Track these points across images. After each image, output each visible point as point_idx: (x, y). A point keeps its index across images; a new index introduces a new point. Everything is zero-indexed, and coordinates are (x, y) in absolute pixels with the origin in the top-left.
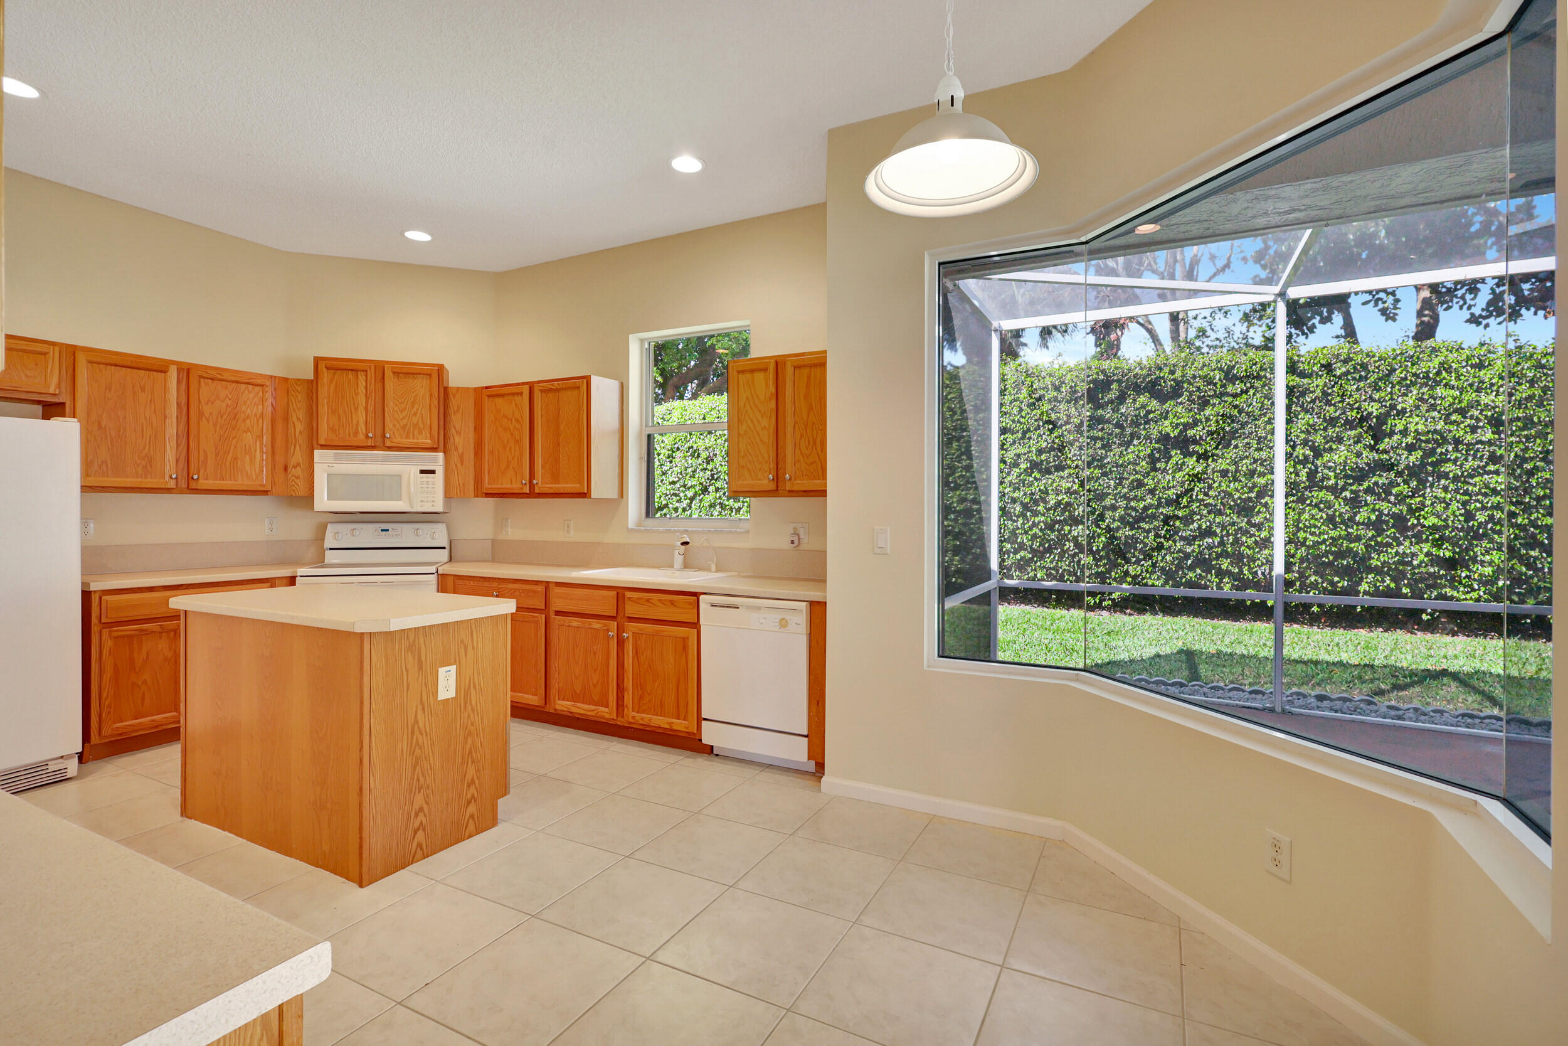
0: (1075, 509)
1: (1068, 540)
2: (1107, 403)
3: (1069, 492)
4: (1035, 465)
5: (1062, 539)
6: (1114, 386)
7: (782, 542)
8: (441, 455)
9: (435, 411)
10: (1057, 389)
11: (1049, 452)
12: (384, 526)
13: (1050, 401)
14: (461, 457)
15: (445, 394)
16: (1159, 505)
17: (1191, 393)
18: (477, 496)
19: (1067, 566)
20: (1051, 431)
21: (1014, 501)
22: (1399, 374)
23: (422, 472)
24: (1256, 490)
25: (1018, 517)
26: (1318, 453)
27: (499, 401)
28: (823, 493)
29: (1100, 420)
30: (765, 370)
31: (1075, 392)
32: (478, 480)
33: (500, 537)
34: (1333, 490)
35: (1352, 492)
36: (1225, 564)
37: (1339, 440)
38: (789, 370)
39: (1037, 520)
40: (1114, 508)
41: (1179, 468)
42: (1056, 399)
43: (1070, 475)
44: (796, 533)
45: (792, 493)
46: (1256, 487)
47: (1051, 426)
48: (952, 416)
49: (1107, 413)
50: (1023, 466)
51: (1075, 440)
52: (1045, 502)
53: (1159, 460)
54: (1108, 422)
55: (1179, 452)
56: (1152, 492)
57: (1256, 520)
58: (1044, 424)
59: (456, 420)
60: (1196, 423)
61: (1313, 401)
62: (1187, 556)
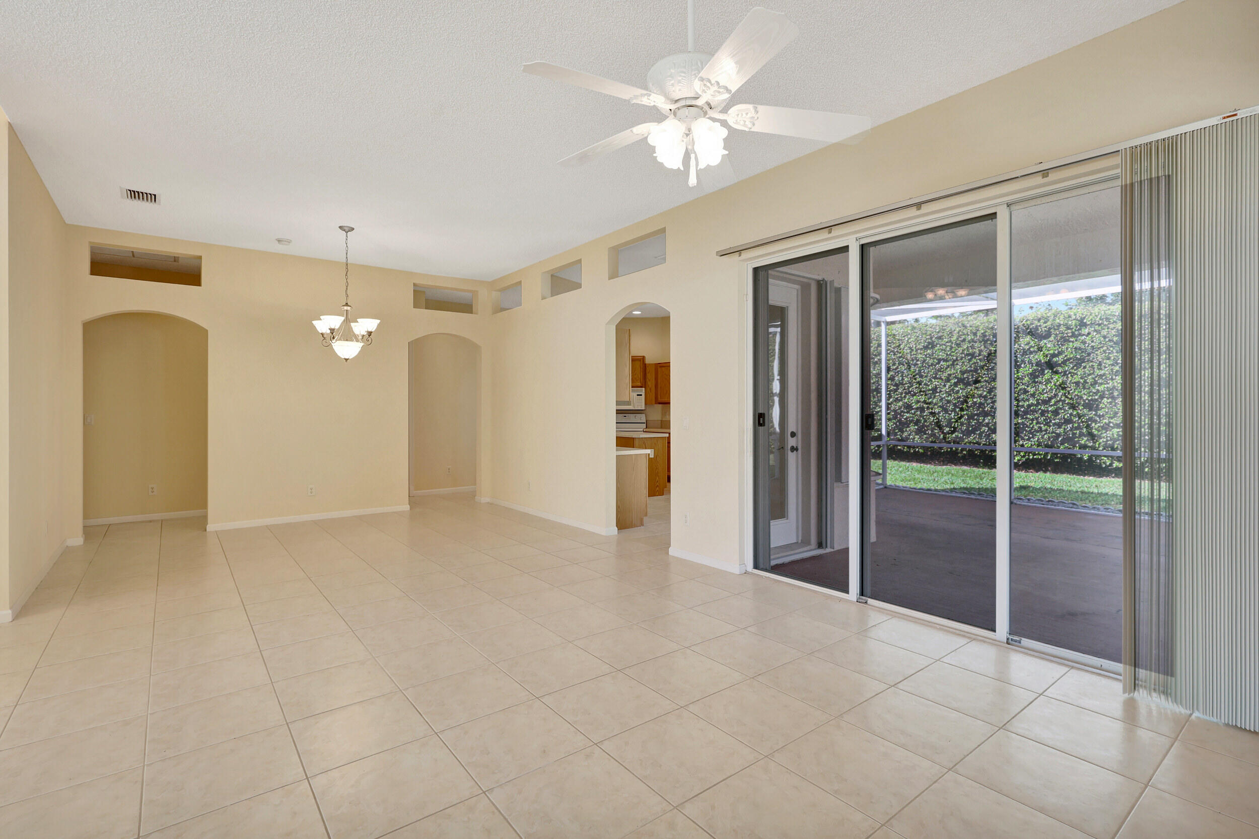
0: (985, 407)
1: (983, 426)
4: (960, 381)
5: (980, 424)
8: (644, 389)
9: (642, 374)
10: (975, 334)
11: (969, 373)
12: (625, 415)
13: (969, 342)
14: (650, 389)
15: (645, 366)
16: (1038, 404)
17: (1056, 335)
18: (656, 404)
19: (984, 441)
20: (970, 360)
21: (949, 402)
23: (638, 395)
24: (1099, 394)
25: (952, 411)
27: (663, 368)
31: (985, 336)
32: (656, 398)
33: (663, 419)
39: (963, 413)
41: (1048, 381)
42: (973, 341)
46: (1099, 392)
48: (911, 352)
50: (953, 381)
51: (984, 366)
52: (967, 402)
53: (1038, 376)
55: (1050, 371)
56: (1033, 395)
57: (1100, 413)
58: (965, 356)
59: (648, 376)
62: (1058, 435)
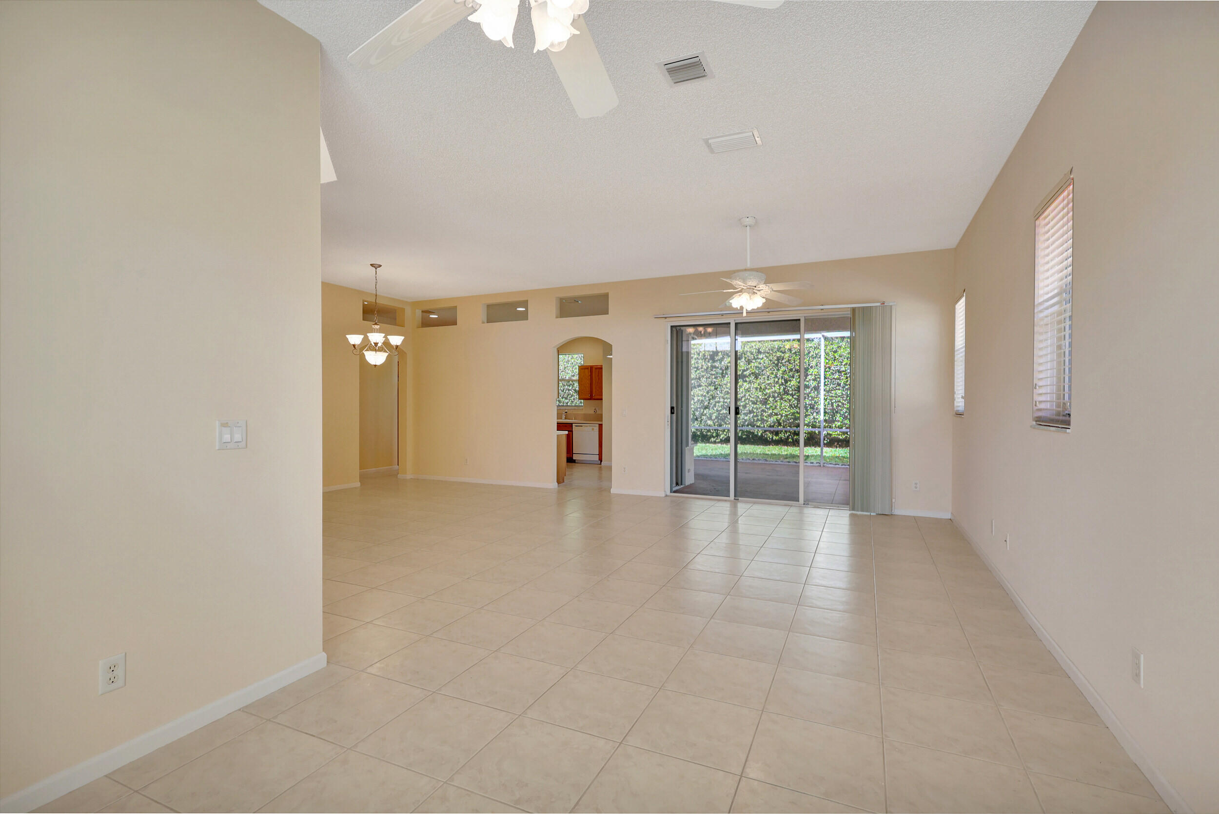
2: (717, 361)
3: (702, 395)
6: (720, 354)
7: (591, 412)
10: (699, 354)
13: (695, 359)
22: (812, 353)
26: (786, 381)
28: (602, 399)
29: (715, 367)
30: (588, 369)
34: (792, 395)
35: (797, 396)
36: (759, 423)
37: (793, 377)
38: (594, 369)
40: (719, 402)
42: (698, 358)
43: (703, 389)
44: (595, 409)
45: (595, 399)
47: (696, 369)
49: (717, 364)
54: (718, 368)
60: (747, 369)
61: (785, 362)
62: (746, 421)
